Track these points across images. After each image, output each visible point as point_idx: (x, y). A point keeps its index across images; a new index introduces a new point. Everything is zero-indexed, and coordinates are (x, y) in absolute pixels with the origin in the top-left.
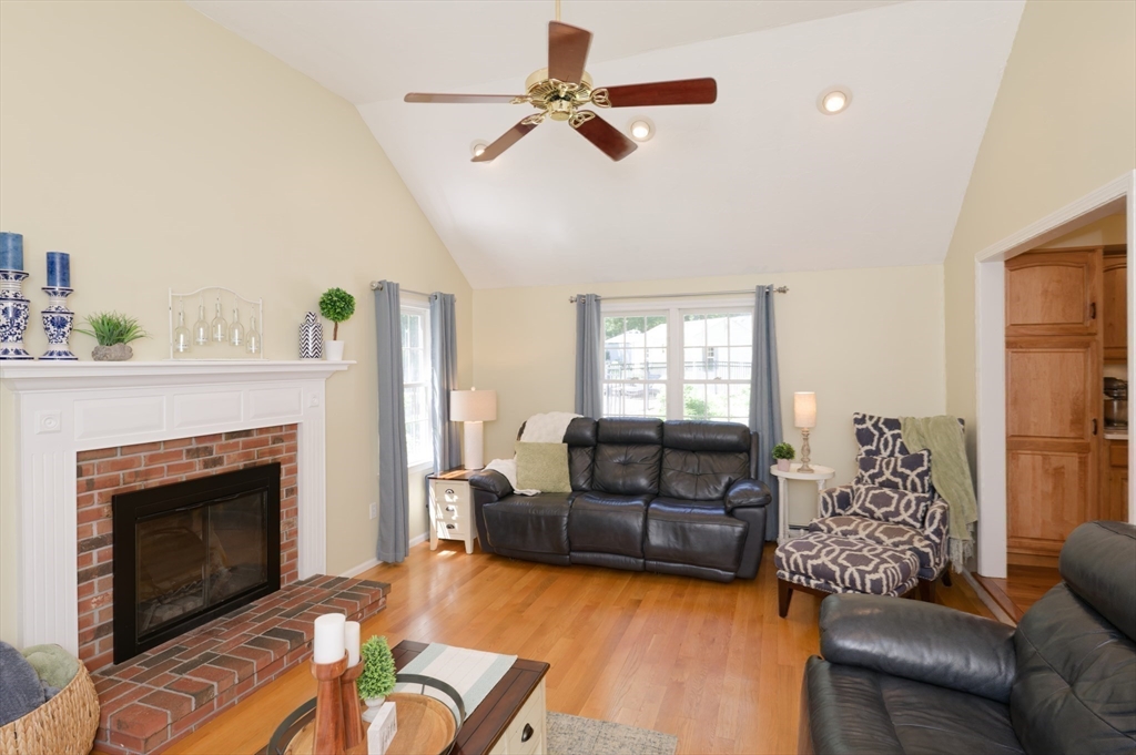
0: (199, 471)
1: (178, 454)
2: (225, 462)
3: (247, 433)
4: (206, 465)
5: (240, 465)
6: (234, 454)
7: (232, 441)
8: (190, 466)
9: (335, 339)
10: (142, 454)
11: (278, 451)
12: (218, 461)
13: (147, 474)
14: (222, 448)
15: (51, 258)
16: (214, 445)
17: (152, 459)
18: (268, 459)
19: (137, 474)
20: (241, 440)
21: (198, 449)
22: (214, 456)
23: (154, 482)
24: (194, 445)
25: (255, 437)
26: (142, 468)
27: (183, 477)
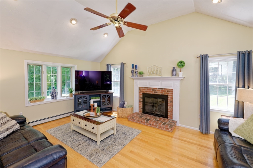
0: (153, 93)
1: (151, 90)
2: (158, 93)
3: (162, 89)
4: (155, 92)
5: (161, 94)
6: (159, 92)
7: (159, 90)
8: (152, 92)
9: (181, 72)
10: (146, 89)
11: (168, 93)
12: (156, 92)
13: (147, 91)
14: (157, 90)
15: (136, 65)
16: (156, 90)
17: (147, 90)
18: (166, 94)
19: (146, 91)
20: (161, 90)
21: (153, 90)
22: (156, 91)
23: (148, 93)
24: (153, 89)
25: (163, 90)
26: (146, 90)
27: (151, 93)
